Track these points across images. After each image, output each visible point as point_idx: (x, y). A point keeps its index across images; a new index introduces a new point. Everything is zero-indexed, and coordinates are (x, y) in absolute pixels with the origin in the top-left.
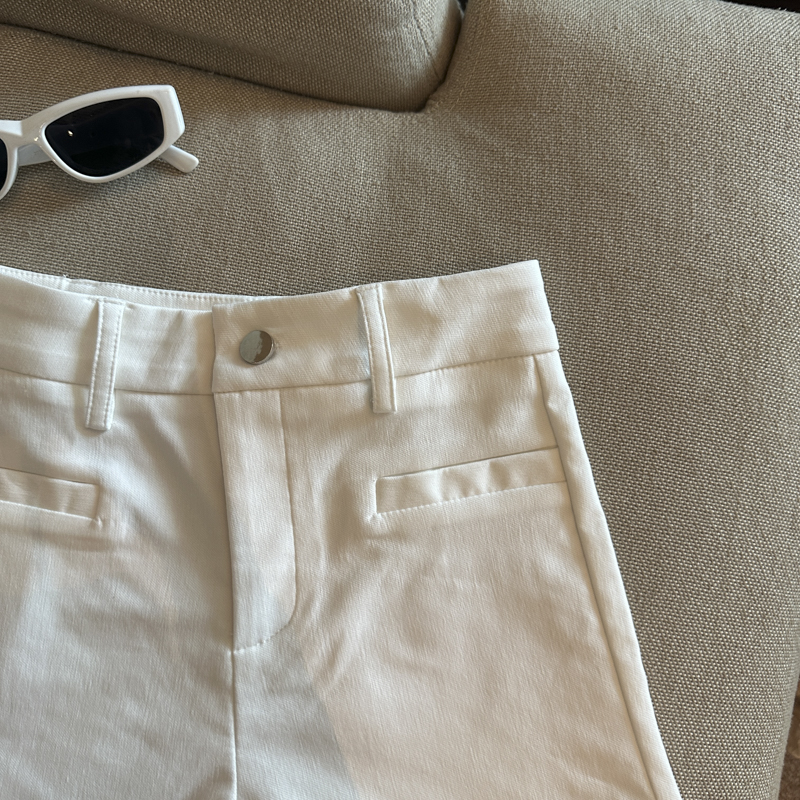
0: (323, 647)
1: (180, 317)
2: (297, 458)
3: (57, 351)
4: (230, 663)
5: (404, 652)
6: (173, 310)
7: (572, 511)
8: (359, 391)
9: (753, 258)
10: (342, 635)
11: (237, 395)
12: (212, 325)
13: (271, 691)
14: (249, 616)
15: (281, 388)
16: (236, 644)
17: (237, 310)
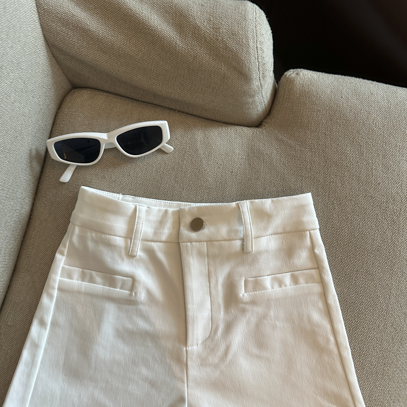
0: (222, 348)
1: (166, 211)
2: (212, 270)
3: (119, 225)
4: (185, 353)
5: (255, 351)
6: (164, 209)
7: (324, 295)
8: (238, 243)
9: (398, 193)
10: (231, 343)
11: (189, 244)
12: (179, 215)
13: (201, 365)
14: (193, 334)
15: (207, 241)
16: (188, 345)
17: (190, 209)
